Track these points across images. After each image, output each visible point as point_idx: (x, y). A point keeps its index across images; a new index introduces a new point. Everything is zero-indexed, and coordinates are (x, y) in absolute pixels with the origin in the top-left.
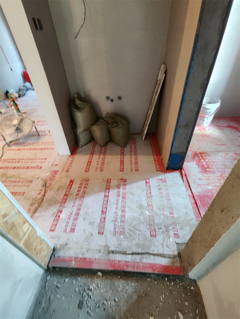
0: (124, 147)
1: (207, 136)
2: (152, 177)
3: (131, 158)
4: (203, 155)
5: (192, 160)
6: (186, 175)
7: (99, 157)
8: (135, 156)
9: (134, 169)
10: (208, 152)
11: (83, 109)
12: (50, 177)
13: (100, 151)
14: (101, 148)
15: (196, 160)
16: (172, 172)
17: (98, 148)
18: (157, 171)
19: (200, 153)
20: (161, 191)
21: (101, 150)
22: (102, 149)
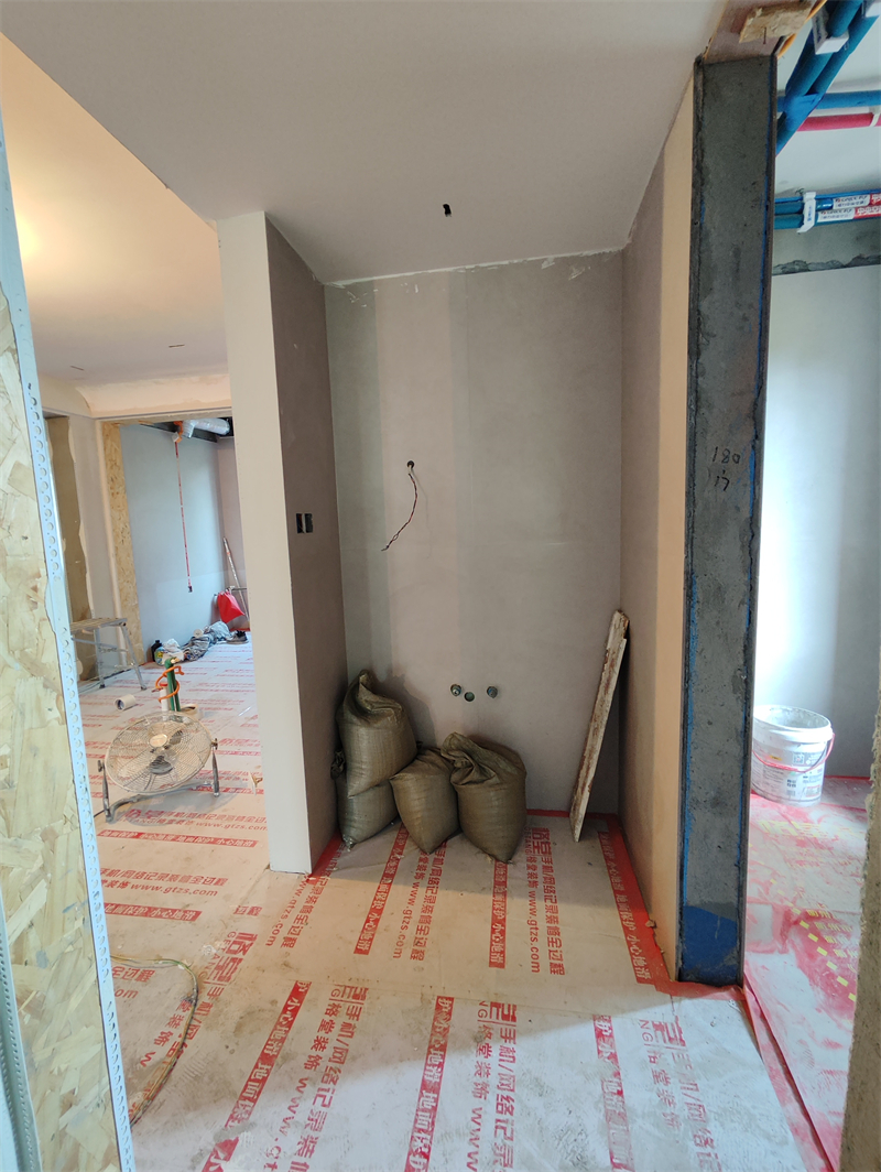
0: (507, 863)
1: (822, 847)
2: (623, 1012)
3: (533, 912)
4: (819, 925)
5: (780, 946)
6: (763, 1016)
7: (413, 894)
8: (549, 903)
9: (545, 962)
10: (838, 917)
11: (378, 717)
12: (221, 964)
13: (420, 868)
14: (423, 857)
15: (794, 946)
16: (703, 994)
17: (410, 855)
18: (640, 980)
19: (808, 917)
20: (665, 1088)
21: (421, 863)
22: (426, 860)
